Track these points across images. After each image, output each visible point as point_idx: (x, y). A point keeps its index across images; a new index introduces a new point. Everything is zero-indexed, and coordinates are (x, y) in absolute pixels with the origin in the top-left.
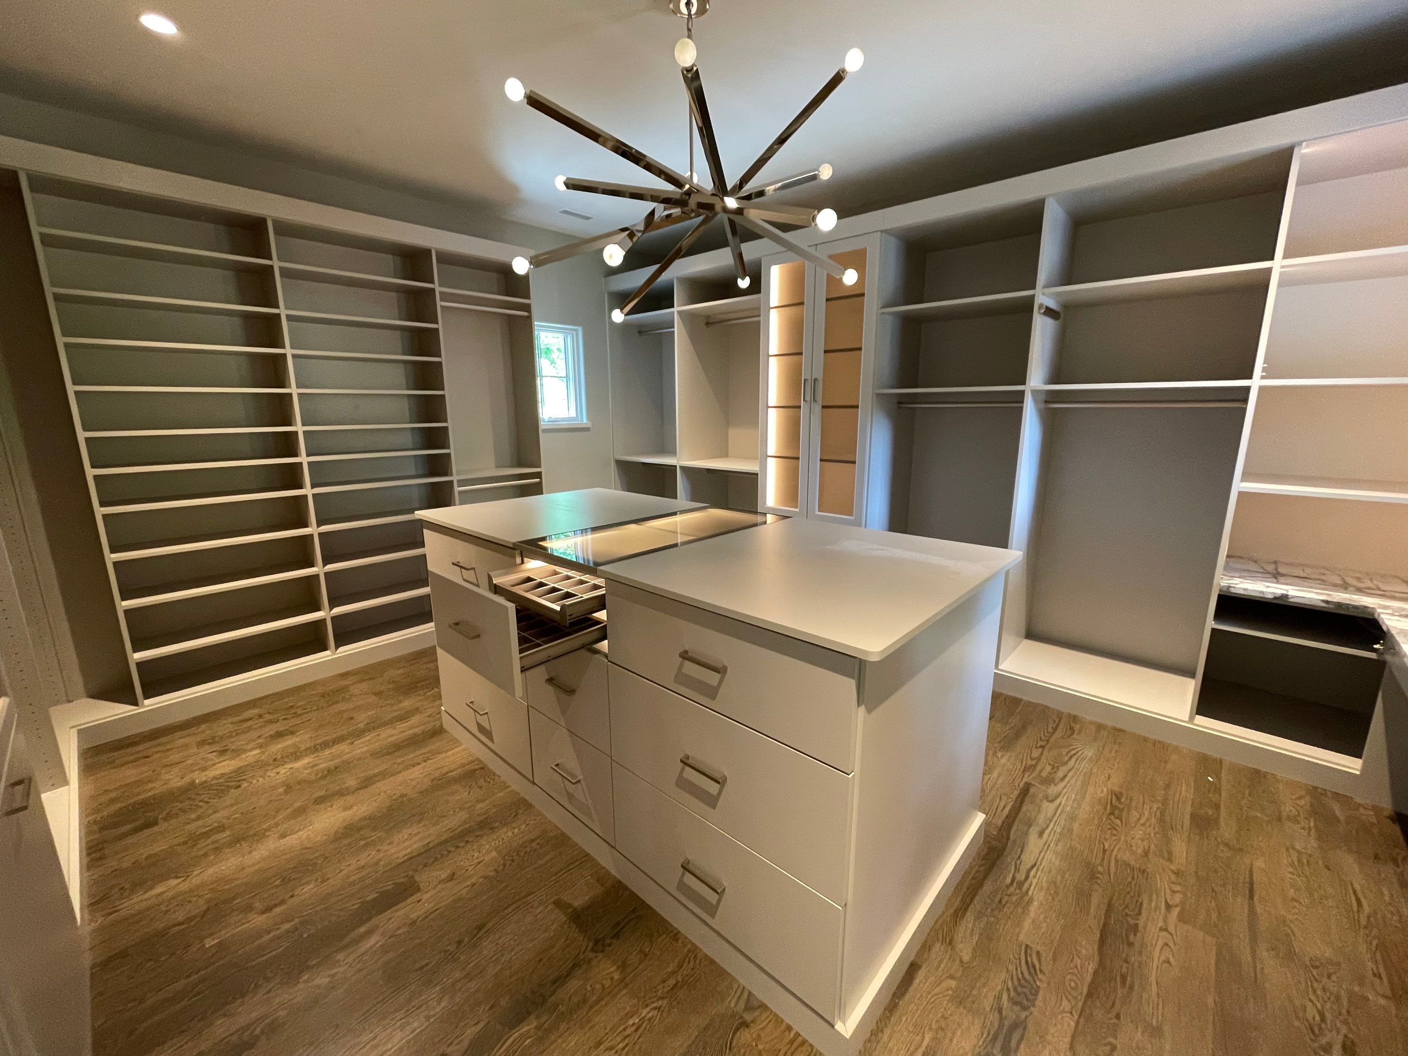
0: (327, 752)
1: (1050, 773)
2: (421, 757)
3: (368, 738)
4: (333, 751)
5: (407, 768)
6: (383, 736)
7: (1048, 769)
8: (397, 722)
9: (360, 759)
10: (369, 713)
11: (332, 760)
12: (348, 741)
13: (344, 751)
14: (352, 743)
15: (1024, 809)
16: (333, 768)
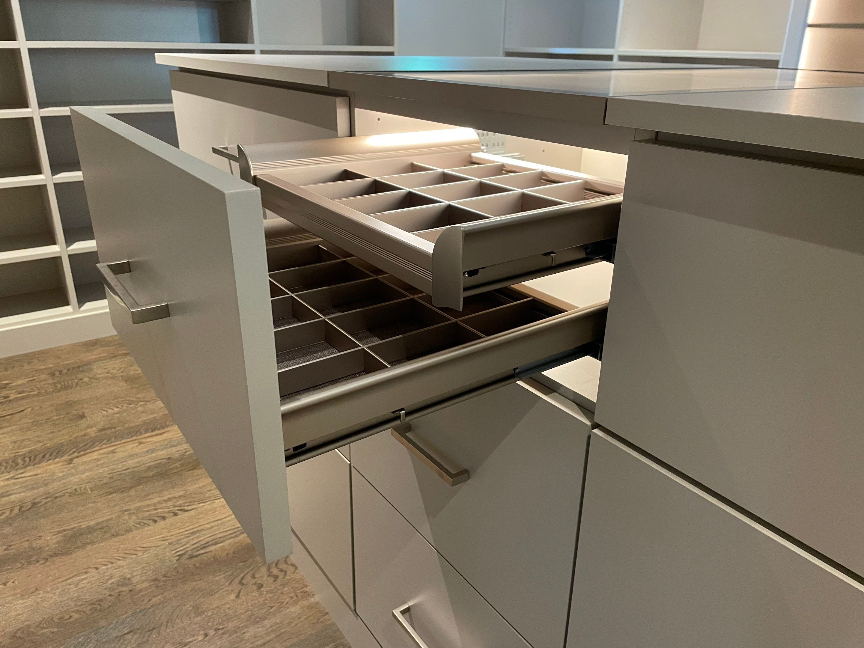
0: (30, 472)
2: (170, 503)
3: (95, 455)
4: (39, 471)
5: (142, 524)
6: (120, 455)
8: (147, 431)
9: (74, 493)
10: (110, 411)
11: (33, 489)
12: (66, 457)
13: (53, 474)
14: (70, 461)
16: (29, 505)
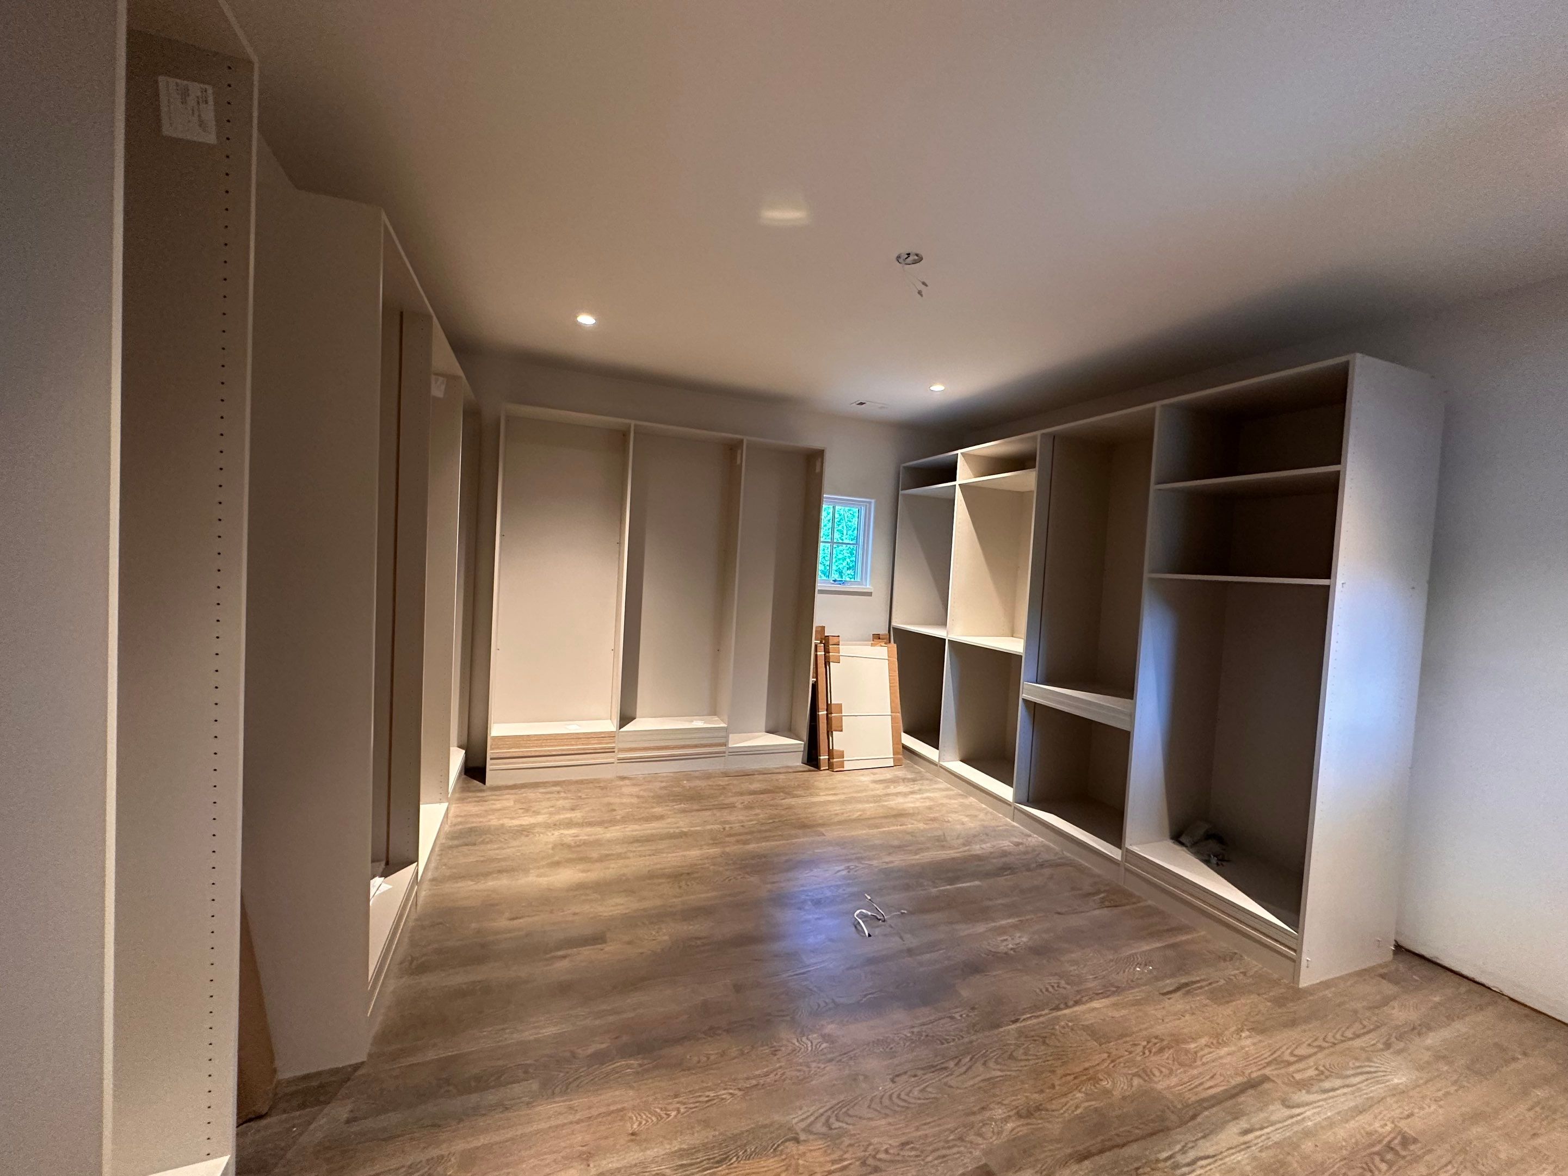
1: (1311, 1078)
7: (1311, 1072)
15: (1242, 1098)
